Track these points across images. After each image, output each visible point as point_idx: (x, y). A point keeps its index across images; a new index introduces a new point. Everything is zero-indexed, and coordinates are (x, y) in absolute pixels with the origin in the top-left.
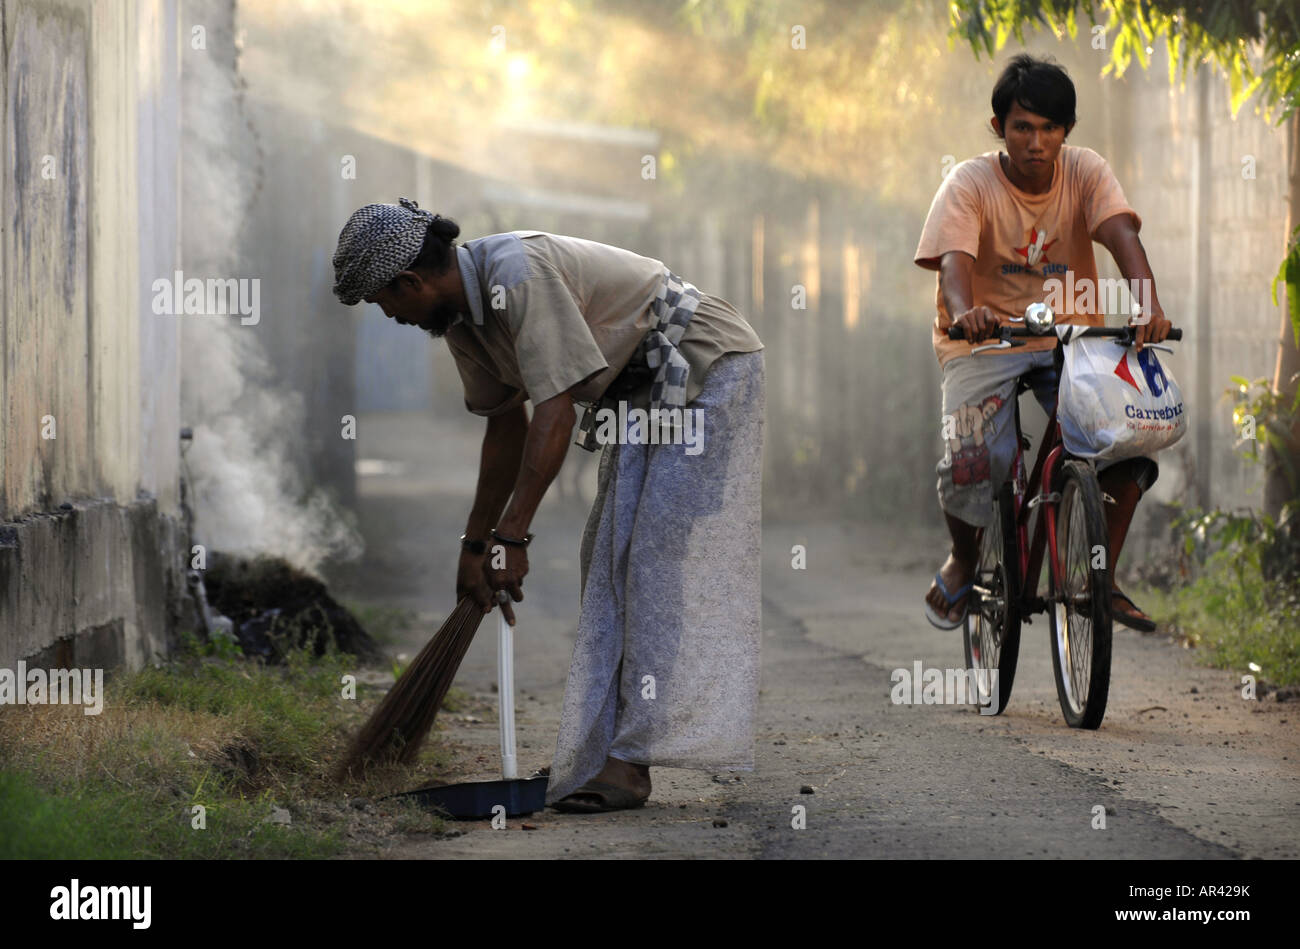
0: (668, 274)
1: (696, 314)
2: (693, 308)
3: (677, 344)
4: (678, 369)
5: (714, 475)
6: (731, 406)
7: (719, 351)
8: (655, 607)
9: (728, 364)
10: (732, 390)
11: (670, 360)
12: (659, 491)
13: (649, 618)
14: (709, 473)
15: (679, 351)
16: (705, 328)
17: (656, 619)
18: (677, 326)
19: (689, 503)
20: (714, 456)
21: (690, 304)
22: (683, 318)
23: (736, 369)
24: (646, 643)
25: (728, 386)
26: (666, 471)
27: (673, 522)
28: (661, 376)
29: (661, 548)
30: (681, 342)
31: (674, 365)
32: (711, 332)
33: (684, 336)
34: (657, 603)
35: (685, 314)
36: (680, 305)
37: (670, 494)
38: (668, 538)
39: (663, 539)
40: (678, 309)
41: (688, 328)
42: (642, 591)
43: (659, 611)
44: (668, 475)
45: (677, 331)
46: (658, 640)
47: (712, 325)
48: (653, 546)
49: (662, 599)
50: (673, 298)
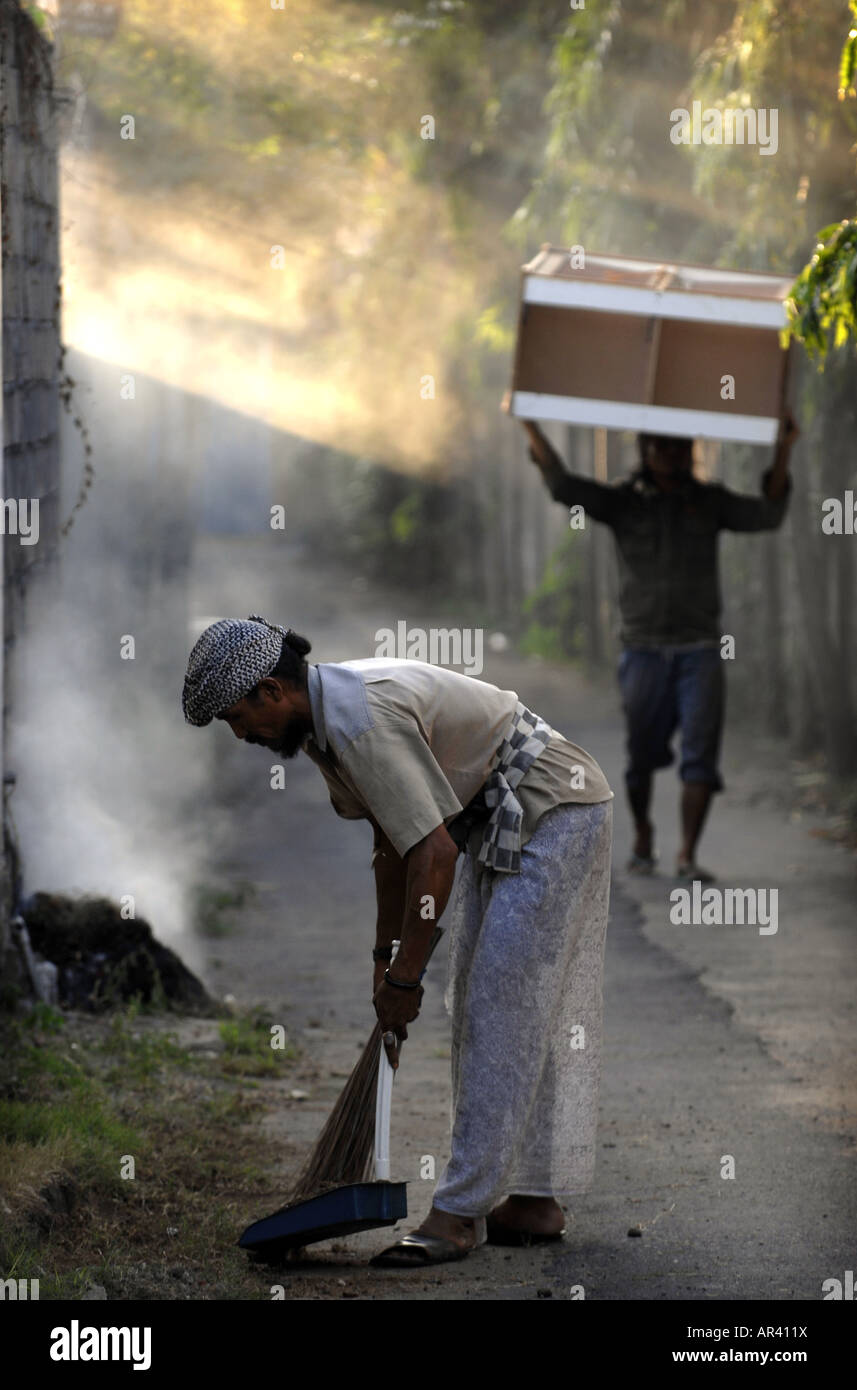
0: (521, 713)
1: (538, 759)
2: (536, 754)
3: (514, 787)
4: (512, 813)
5: (546, 927)
6: (564, 858)
7: (553, 802)
8: (490, 1059)
9: (564, 814)
10: (566, 842)
11: (504, 804)
12: (492, 942)
13: (485, 1070)
14: (541, 925)
15: (515, 795)
16: (544, 776)
17: (491, 1070)
18: (517, 770)
19: (522, 954)
20: (547, 908)
21: (534, 748)
22: (525, 763)
23: (572, 821)
24: (480, 1095)
25: (562, 838)
26: (499, 922)
27: (505, 974)
28: (494, 819)
29: (495, 999)
30: (518, 787)
31: (508, 809)
32: (550, 780)
33: (522, 780)
34: (491, 1054)
35: (526, 759)
36: (524, 748)
37: (503, 945)
38: (501, 989)
39: (497, 990)
40: (520, 753)
41: (527, 772)
42: (477, 1043)
43: (494, 1062)
44: (500, 925)
45: (516, 774)
46: (493, 1090)
47: (549, 772)
48: (487, 998)
49: (497, 1050)
50: (519, 740)
